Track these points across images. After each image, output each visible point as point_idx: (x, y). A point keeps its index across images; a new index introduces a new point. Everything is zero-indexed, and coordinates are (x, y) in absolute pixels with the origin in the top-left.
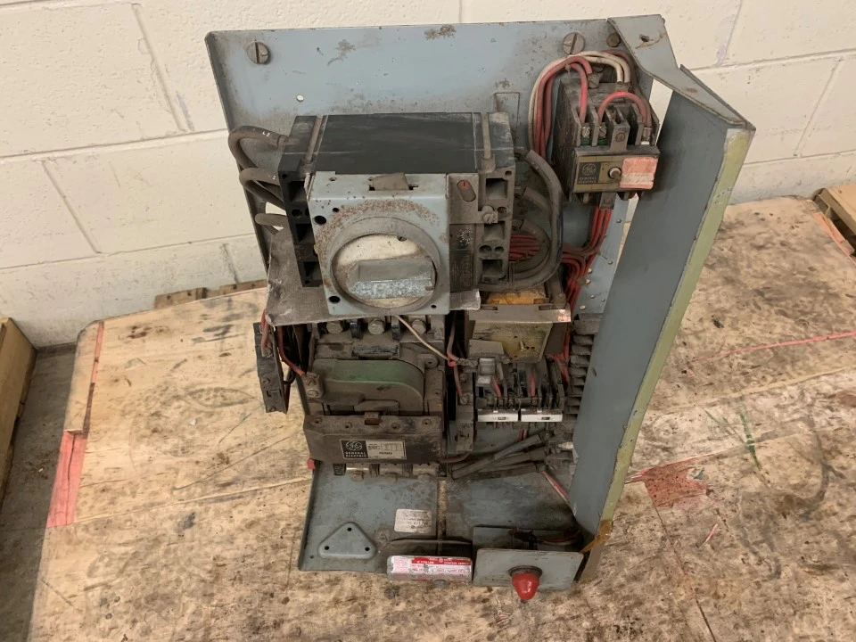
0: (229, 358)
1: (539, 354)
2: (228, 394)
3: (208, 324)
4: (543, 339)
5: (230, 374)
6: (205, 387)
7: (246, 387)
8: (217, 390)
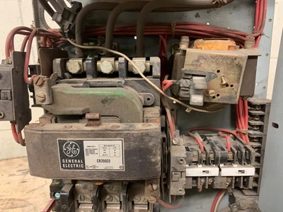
0: (25, 183)
1: (236, 93)
2: (16, 202)
3: (21, 168)
4: (240, 74)
5: (23, 191)
6: (4, 198)
7: (29, 198)
8: (10, 200)
